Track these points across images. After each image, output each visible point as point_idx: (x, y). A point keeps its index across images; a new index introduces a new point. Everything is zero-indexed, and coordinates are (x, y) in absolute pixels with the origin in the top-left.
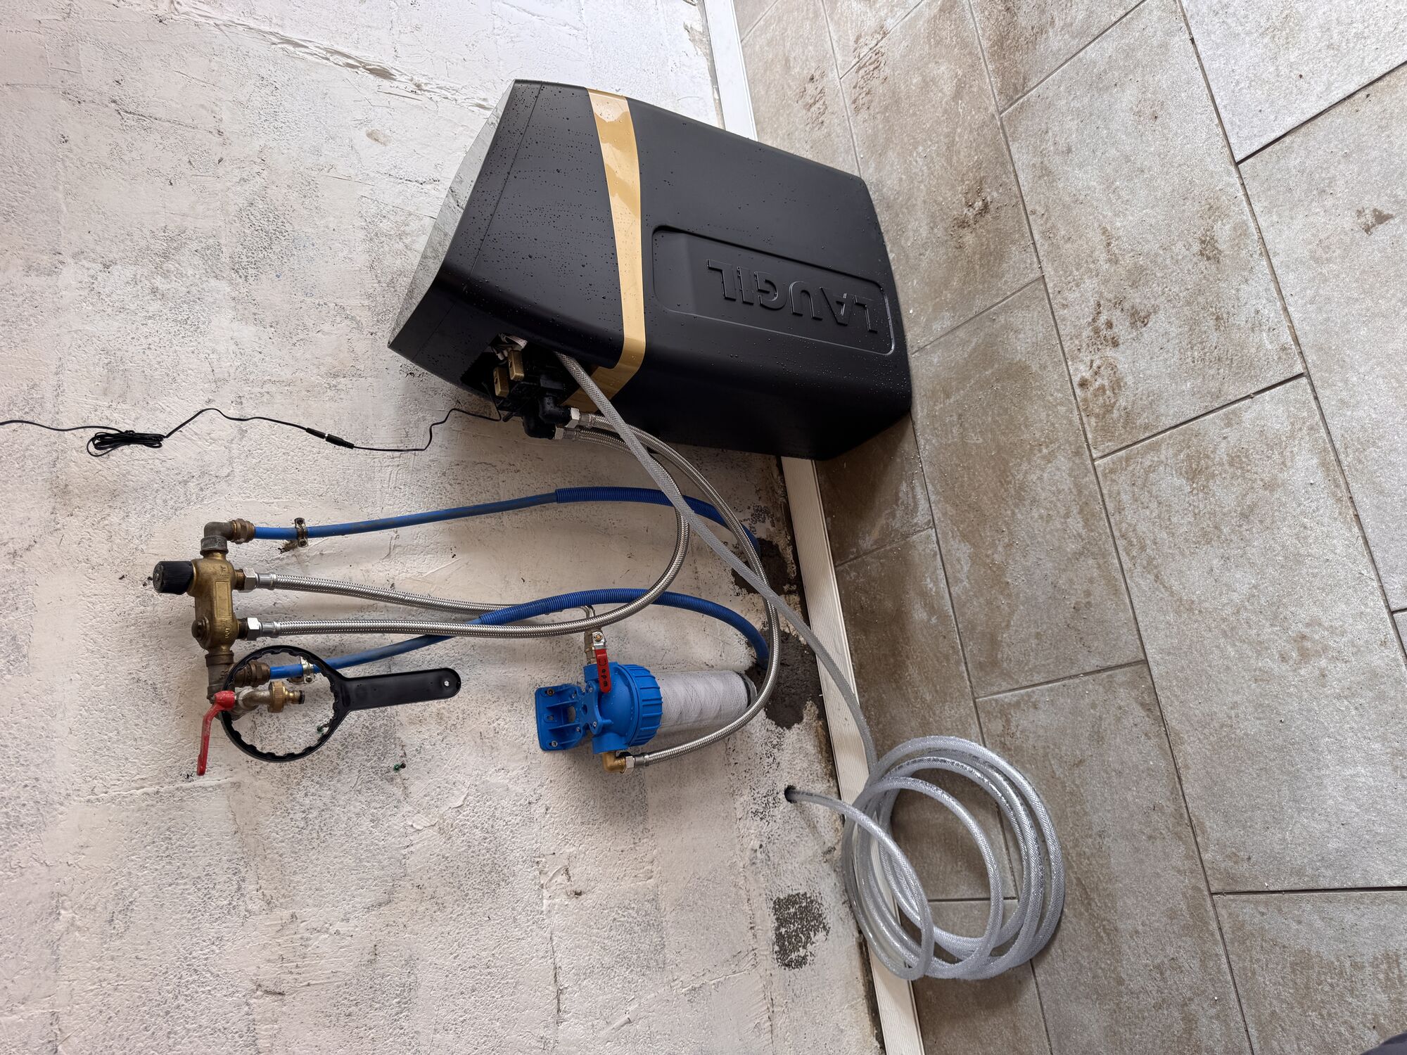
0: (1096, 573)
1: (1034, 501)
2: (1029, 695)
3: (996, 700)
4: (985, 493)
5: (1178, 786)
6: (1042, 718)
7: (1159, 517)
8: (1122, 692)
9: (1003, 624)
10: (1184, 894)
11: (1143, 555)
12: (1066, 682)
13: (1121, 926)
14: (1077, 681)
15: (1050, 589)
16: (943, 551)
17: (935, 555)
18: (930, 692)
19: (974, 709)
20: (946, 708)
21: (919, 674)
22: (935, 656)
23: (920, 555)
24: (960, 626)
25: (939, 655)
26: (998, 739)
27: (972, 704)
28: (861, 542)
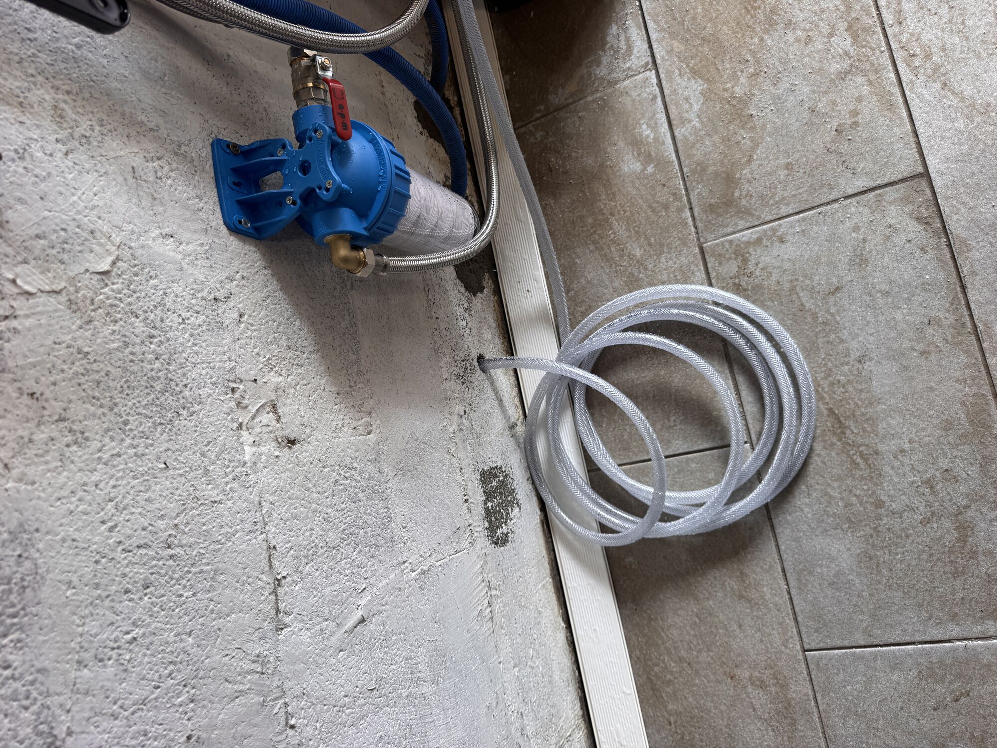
0: (865, 90)
1: (788, 25)
2: (774, 230)
3: (731, 242)
4: (726, 23)
5: (960, 295)
6: (788, 251)
7: (950, 22)
8: (893, 210)
9: (743, 161)
10: (963, 404)
11: (928, 65)
12: (822, 209)
13: (882, 448)
14: (836, 206)
15: (806, 115)
16: (667, 92)
17: (655, 97)
18: (640, 247)
19: (699, 256)
20: (663, 260)
21: (628, 230)
22: (650, 207)
23: (633, 101)
24: (685, 170)
25: (654, 205)
26: (731, 281)
27: (697, 250)
28: (551, 97)
